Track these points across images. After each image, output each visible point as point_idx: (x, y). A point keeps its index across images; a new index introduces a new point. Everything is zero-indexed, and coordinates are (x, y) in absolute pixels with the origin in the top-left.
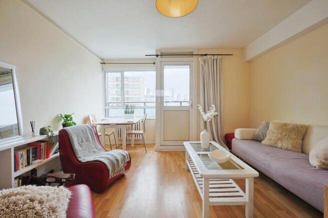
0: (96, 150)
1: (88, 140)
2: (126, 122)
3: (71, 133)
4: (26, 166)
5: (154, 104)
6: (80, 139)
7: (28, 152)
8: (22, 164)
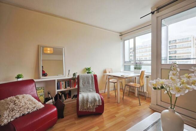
0: (91, 90)
1: (88, 83)
2: (120, 76)
3: (80, 77)
4: (64, 88)
5: (150, 62)
6: (84, 82)
7: (66, 83)
8: (63, 87)
